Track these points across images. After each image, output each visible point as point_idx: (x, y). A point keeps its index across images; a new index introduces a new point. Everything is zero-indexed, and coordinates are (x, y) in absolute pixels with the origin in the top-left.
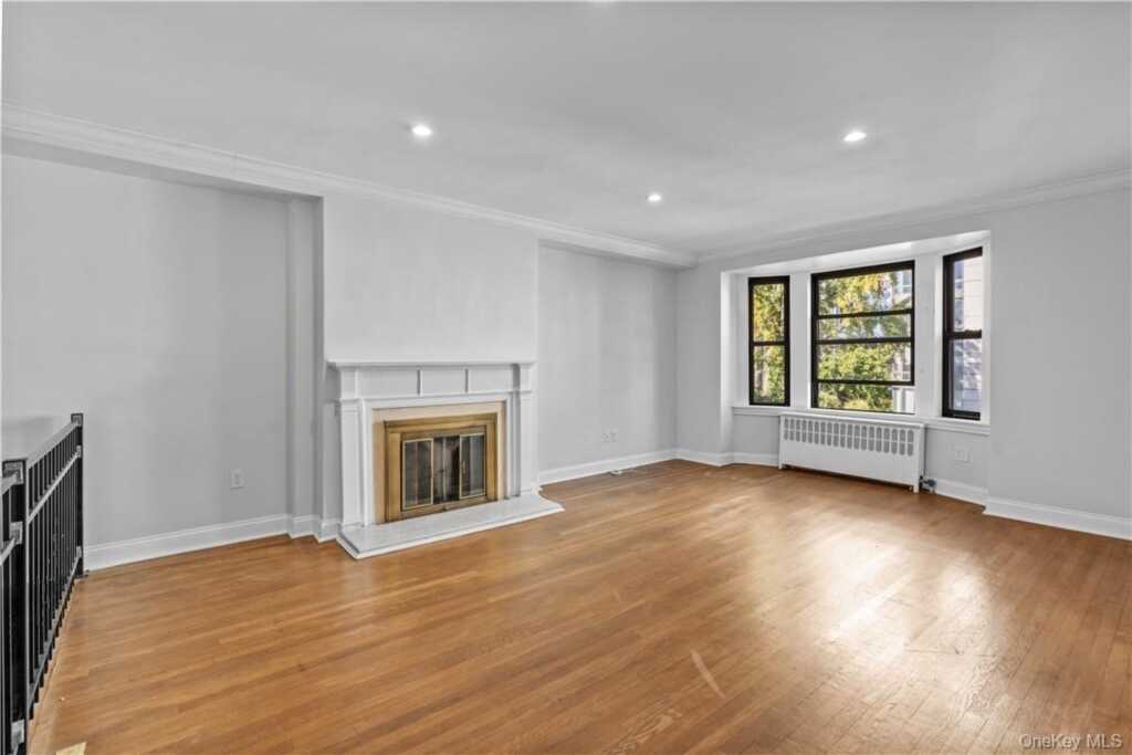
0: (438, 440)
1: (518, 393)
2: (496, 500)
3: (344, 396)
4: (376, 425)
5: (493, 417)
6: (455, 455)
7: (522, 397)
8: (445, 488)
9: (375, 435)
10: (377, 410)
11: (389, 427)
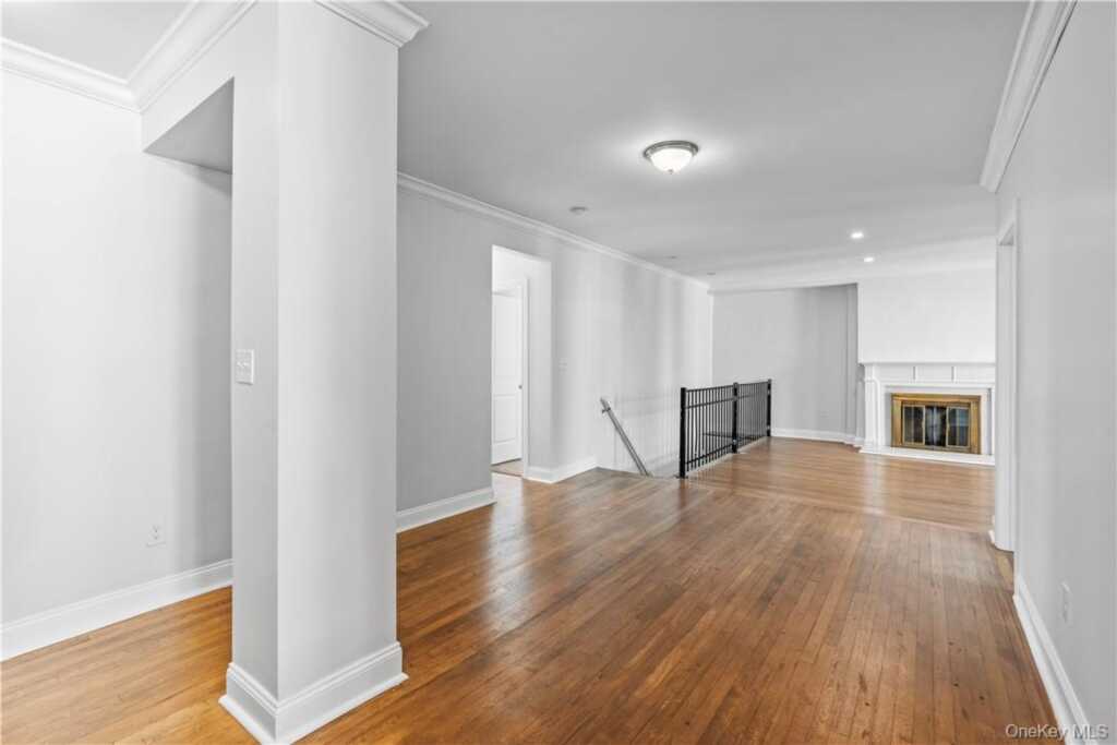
0: (928, 407)
2: (979, 453)
3: (867, 378)
4: (886, 395)
6: (943, 419)
8: (935, 436)
9: (886, 399)
10: (888, 387)
11: (894, 396)
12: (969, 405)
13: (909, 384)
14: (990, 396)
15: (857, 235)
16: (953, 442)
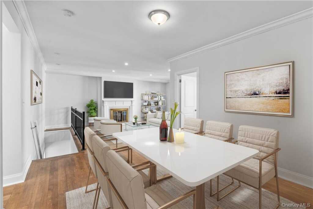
0: (119, 112)
1: (132, 105)
2: (128, 122)
3: (105, 105)
4: (109, 109)
5: (128, 109)
6: (122, 114)
7: (133, 106)
8: (120, 119)
9: (109, 111)
10: (109, 107)
11: (111, 109)
12: (126, 110)
13: (115, 106)
14: (130, 108)
15: (126, 64)
16: (123, 120)
